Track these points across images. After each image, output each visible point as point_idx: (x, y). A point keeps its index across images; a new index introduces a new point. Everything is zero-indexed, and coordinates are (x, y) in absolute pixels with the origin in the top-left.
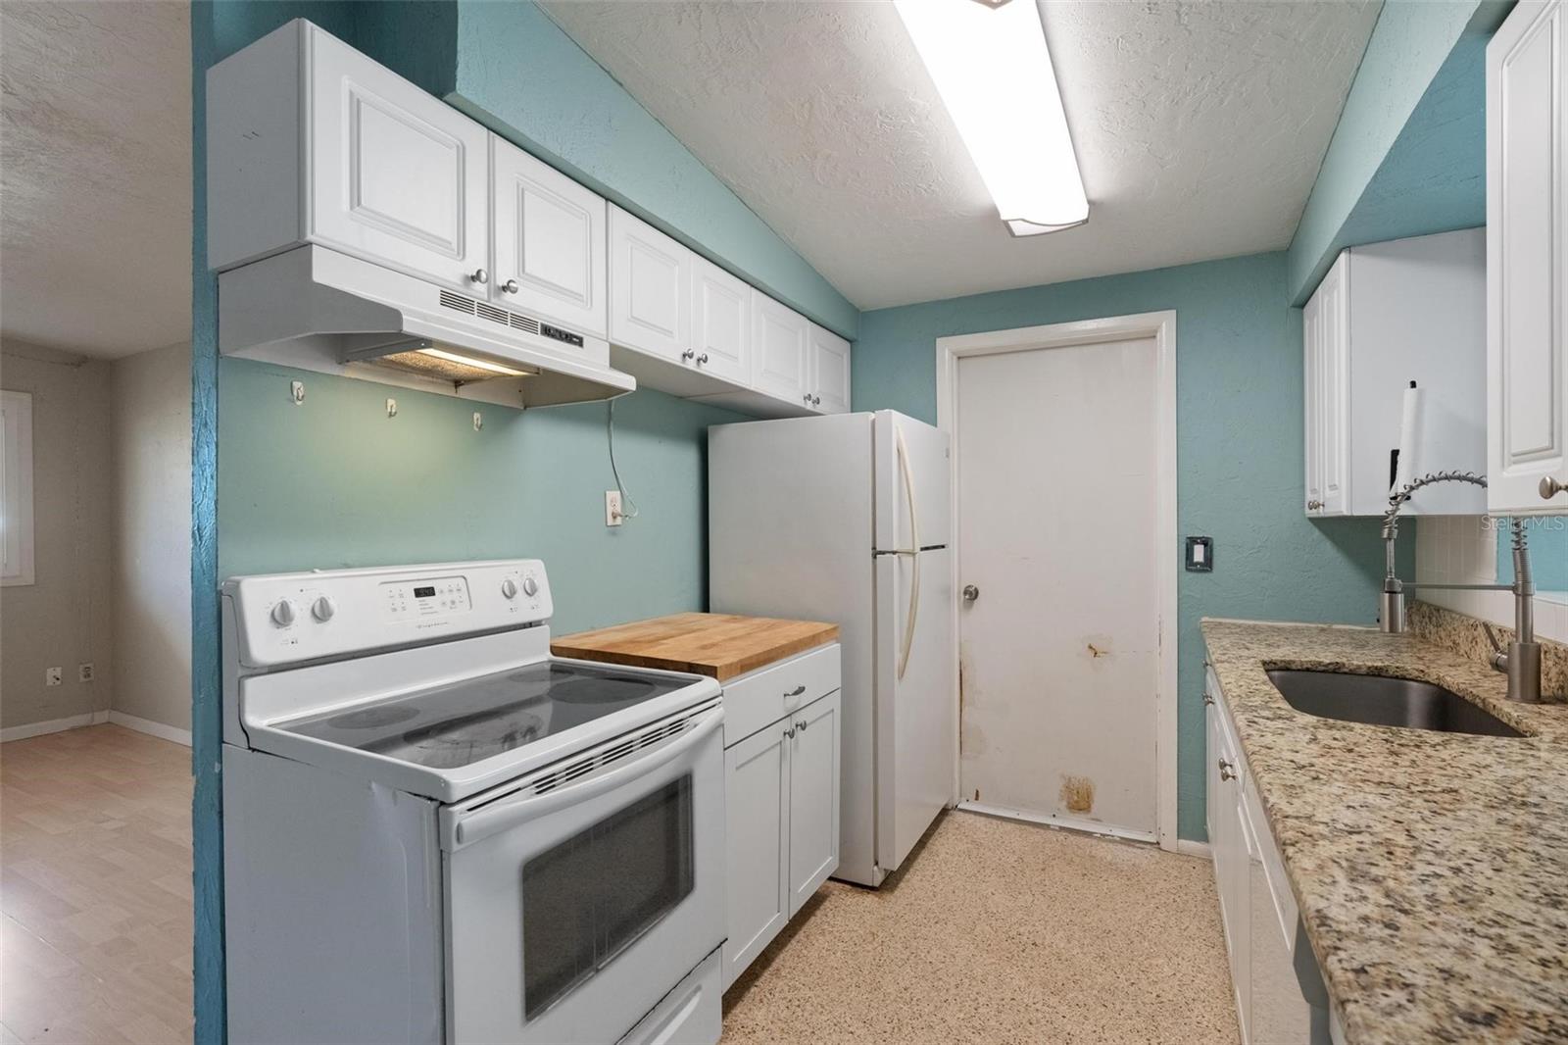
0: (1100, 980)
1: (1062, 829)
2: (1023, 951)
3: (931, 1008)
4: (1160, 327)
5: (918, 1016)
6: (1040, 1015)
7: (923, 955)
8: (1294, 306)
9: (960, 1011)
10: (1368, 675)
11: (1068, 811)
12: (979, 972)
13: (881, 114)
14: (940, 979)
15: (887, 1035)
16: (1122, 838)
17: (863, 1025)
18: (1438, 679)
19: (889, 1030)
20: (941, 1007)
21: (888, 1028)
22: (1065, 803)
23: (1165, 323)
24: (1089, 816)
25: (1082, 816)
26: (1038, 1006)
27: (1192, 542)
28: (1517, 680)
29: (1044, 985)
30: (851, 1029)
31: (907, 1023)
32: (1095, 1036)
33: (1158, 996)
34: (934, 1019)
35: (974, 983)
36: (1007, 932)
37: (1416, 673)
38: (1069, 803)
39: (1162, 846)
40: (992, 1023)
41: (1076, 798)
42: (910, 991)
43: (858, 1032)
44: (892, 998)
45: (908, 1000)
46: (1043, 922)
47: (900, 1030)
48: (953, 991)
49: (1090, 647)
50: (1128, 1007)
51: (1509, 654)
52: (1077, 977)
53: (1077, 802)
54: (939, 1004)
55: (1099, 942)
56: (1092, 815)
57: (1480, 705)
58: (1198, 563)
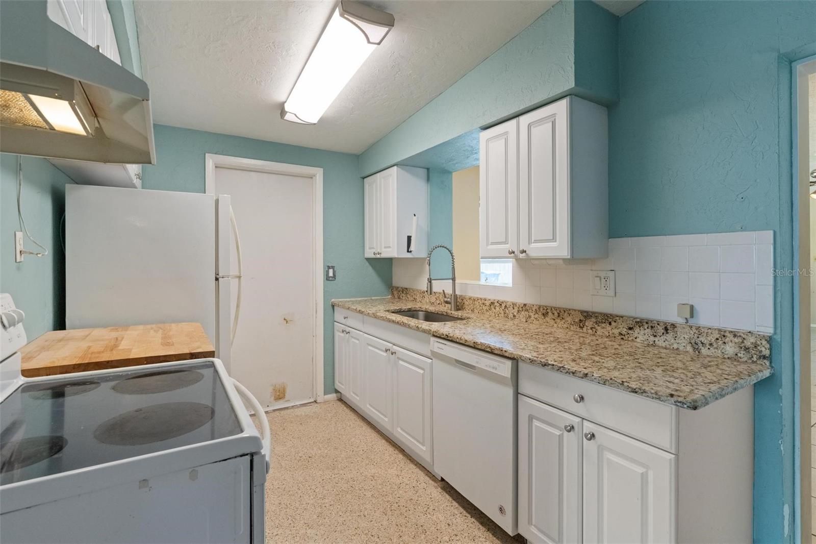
0: (342, 456)
1: (274, 410)
2: (308, 462)
3: (298, 503)
4: (316, 174)
5: (296, 509)
6: (337, 479)
7: (272, 487)
8: (361, 178)
9: (310, 496)
10: (408, 311)
11: (274, 402)
12: (301, 479)
13: (273, 43)
14: (289, 491)
15: (292, 524)
16: (300, 405)
17: (278, 529)
18: (426, 309)
19: (291, 522)
20: (301, 500)
21: (290, 521)
22: (273, 398)
23: (319, 173)
24: (284, 400)
25: (281, 401)
26: (333, 476)
27: (329, 268)
28: (453, 306)
29: (328, 468)
30: (274, 534)
31: (295, 515)
32: (359, 474)
33: (363, 450)
34: (303, 506)
35: (304, 484)
36: (296, 459)
37: (419, 308)
38: (275, 397)
39: (318, 401)
40: (325, 492)
41: (278, 394)
42: (282, 503)
43: (279, 533)
44: (278, 510)
45: (285, 506)
46: (305, 448)
47: (295, 519)
48: (299, 492)
49: (285, 319)
50: (359, 459)
51: (451, 299)
52: (335, 460)
53: (279, 395)
54: (299, 500)
55: (330, 444)
56: (286, 399)
57: (445, 314)
58: (331, 277)
